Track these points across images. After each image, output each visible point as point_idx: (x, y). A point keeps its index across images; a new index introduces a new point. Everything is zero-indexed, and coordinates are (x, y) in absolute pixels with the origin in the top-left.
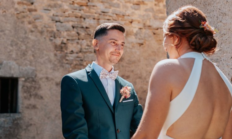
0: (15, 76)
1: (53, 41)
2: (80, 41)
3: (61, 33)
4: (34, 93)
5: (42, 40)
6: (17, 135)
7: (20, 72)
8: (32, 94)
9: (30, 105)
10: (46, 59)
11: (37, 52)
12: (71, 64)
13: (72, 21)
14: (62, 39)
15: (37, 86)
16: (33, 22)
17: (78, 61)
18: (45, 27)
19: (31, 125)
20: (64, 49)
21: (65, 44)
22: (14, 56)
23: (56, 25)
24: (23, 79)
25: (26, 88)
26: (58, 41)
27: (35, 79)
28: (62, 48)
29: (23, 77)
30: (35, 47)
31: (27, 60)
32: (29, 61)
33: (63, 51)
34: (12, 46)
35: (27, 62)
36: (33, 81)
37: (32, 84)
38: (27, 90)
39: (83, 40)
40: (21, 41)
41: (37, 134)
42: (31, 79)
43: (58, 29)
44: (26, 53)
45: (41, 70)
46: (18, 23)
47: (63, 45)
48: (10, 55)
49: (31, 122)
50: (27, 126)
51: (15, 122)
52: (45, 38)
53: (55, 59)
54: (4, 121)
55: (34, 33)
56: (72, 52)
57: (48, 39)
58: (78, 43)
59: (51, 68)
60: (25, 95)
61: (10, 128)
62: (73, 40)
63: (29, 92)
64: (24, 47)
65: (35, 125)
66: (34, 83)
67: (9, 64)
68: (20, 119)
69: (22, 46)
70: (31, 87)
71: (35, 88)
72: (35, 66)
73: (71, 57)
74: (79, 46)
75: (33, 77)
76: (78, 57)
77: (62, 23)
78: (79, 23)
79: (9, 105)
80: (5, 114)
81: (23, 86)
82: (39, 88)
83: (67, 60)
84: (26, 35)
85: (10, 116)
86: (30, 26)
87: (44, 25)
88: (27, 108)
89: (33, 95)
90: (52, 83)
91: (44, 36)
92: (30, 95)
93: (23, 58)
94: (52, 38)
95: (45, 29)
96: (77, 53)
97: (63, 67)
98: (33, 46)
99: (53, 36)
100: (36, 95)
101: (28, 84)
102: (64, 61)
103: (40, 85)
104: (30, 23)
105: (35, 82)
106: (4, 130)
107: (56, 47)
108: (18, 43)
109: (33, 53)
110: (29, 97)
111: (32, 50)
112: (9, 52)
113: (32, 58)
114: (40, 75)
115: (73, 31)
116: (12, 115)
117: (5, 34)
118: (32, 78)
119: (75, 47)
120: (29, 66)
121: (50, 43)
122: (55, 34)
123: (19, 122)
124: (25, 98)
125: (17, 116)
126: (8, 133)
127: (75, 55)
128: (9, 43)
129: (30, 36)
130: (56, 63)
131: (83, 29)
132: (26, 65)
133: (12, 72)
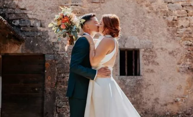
0: (137, 48)
1: (166, 19)
2: (189, 18)
3: (172, 12)
4: (152, 60)
5: (157, 18)
6: (139, 92)
7: (141, 45)
8: (150, 61)
9: (149, 69)
10: (161, 34)
11: (153, 28)
12: (181, 37)
13: (181, 1)
14: (173, 16)
15: (154, 55)
16: (150, 5)
17: (187, 34)
18: (159, 8)
19: (150, 85)
20: (175, 25)
21: (176, 20)
22: (136, 32)
23: (168, 6)
25: (145, 57)
26: (170, 19)
28: (173, 24)
29: (143, 48)
30: (152, 24)
31: (146, 35)
32: (147, 36)
33: (175, 27)
34: (134, 24)
35: (146, 36)
36: (151, 51)
37: (150, 53)
38: (147, 58)
39: (191, 16)
40: (141, 21)
41: (155, 92)
42: (149, 50)
43: (170, 9)
44: (144, 30)
45: (157, 43)
46: (138, 7)
47: (174, 22)
48: (133, 31)
49: (150, 83)
50: (147, 86)
51: (138, 82)
52: (159, 17)
53: (168, 33)
54: (130, 81)
55: (150, 14)
56: (182, 27)
57: (161, 17)
58: (187, 19)
59: (165, 40)
60: (145, 62)
61: (135, 86)
62: (182, 17)
63: (148, 60)
64: (143, 25)
65: (153, 85)
66: (151, 53)
67: (132, 39)
68: (141, 80)
69: (141, 25)
70: (149, 56)
71: (153, 56)
72: (152, 40)
73: (181, 31)
74: (188, 22)
75: (151, 48)
76: (187, 31)
77: (173, 3)
78: (187, 2)
79: (133, 70)
80: (130, 76)
81: (143, 55)
82: (156, 56)
83: (178, 33)
84: (145, 16)
85: (134, 78)
86: (147, 8)
87: (158, 6)
88: (147, 72)
89: (151, 62)
90: (166, 53)
91: (159, 16)
92: (149, 62)
93: (143, 34)
94: (165, 17)
95: (159, 10)
96: (186, 27)
97: (175, 39)
98: (150, 24)
99: (166, 15)
100: (153, 62)
101: (148, 54)
102: (175, 34)
103: (156, 54)
104: (147, 6)
105: (153, 52)
106: (130, 88)
107: (168, 23)
108: (138, 22)
109: (150, 30)
110: (148, 63)
111: (149, 27)
112: (131, 30)
113: (150, 33)
114: (156, 47)
115: (183, 9)
116: (135, 77)
117: (128, 16)
118: (150, 49)
119: (185, 23)
120: (147, 40)
121: (163, 20)
122: (167, 12)
123: (141, 82)
124: (145, 64)
125: (139, 78)
126: (133, 90)
127: (184, 29)
128: (132, 22)
129: (147, 16)
130: (169, 36)
131: (191, 7)
132: (145, 39)
133: (135, 45)
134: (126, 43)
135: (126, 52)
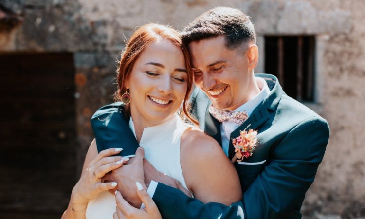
0: (309, 31)
4: (349, 64)
7: (320, 23)
8: (344, 66)
9: (341, 89)
15: (355, 50)
19: (342, 128)
24: (327, 37)
25: (331, 55)
27: (351, 36)
29: (327, 33)
36: (347, 39)
37: (345, 46)
38: (335, 60)
41: (356, 146)
42: (342, 37)
49: (342, 123)
50: (335, 131)
60: (330, 68)
63: (339, 63)
65: (350, 128)
66: (348, 44)
67: (297, 8)
70: (342, 53)
71: (351, 54)
72: (352, 10)
75: (347, 31)
79: (299, 87)
81: (327, 51)
82: (360, 54)
88: (335, 94)
89: (347, 69)
92: (341, 70)
100: (353, 69)
101: (337, 48)
103: (361, 48)
110: (338, 72)
114: (361, 28)
118: (344, 34)
120: (338, 10)
124: (331, 75)
132: (332, 7)
133: (304, 23)
134: (279, 17)
135: (280, 44)
